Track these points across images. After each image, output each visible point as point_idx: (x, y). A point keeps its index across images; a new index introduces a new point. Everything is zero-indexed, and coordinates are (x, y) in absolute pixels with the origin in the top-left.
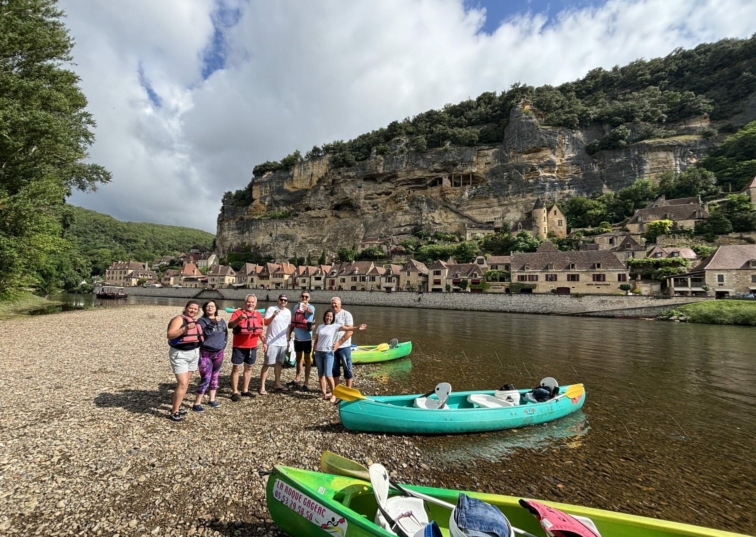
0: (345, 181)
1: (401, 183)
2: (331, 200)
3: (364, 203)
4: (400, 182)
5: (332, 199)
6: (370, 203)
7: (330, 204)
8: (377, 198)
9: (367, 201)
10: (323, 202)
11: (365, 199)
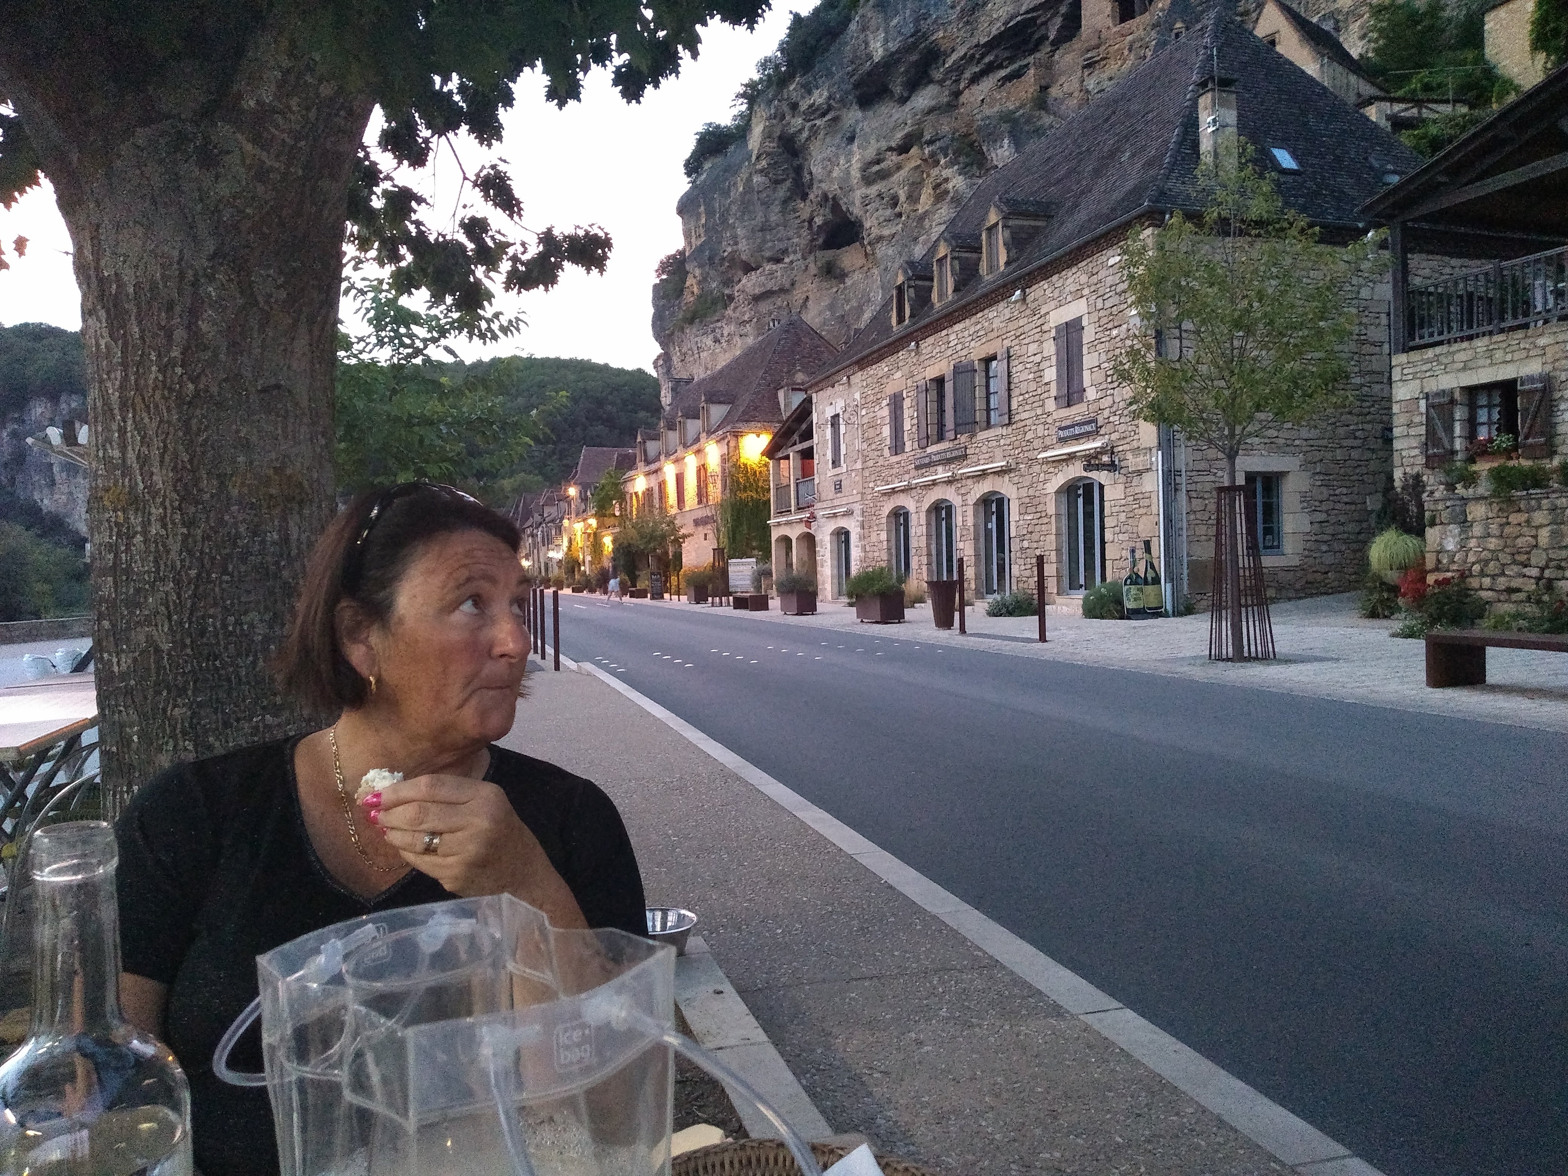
0: (814, 132)
1: (967, 75)
2: (806, 215)
3: (866, 202)
4: (958, 69)
5: (805, 209)
6: (880, 196)
7: (805, 232)
8: (899, 167)
9: (873, 190)
10: (782, 232)
11: (868, 180)
